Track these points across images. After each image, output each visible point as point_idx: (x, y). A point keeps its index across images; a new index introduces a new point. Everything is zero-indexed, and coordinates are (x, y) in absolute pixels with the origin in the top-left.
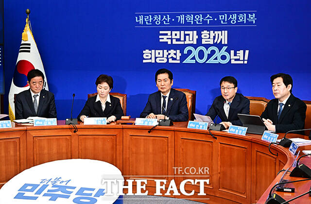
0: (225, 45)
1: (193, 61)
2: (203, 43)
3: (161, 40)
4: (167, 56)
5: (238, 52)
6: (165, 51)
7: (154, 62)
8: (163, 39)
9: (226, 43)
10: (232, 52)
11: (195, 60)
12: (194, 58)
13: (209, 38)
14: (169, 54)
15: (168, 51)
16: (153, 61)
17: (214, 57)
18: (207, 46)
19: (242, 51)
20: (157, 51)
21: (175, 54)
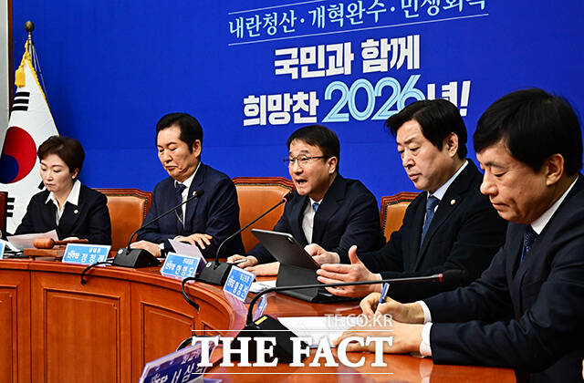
0: (414, 72)
1: (345, 118)
2: (364, 72)
3: (278, 72)
4: (291, 106)
5: (444, 88)
6: (287, 96)
7: (265, 124)
8: (282, 67)
9: (417, 66)
10: (431, 88)
11: (347, 115)
12: (345, 110)
13: (379, 57)
14: (295, 103)
15: (291, 97)
16: (263, 123)
17: (389, 103)
18: (374, 78)
19: (454, 85)
20: (271, 98)
21: (307, 102)
